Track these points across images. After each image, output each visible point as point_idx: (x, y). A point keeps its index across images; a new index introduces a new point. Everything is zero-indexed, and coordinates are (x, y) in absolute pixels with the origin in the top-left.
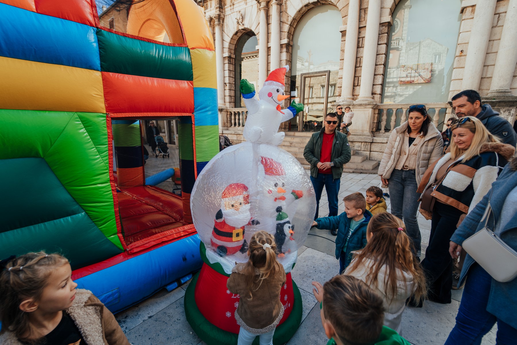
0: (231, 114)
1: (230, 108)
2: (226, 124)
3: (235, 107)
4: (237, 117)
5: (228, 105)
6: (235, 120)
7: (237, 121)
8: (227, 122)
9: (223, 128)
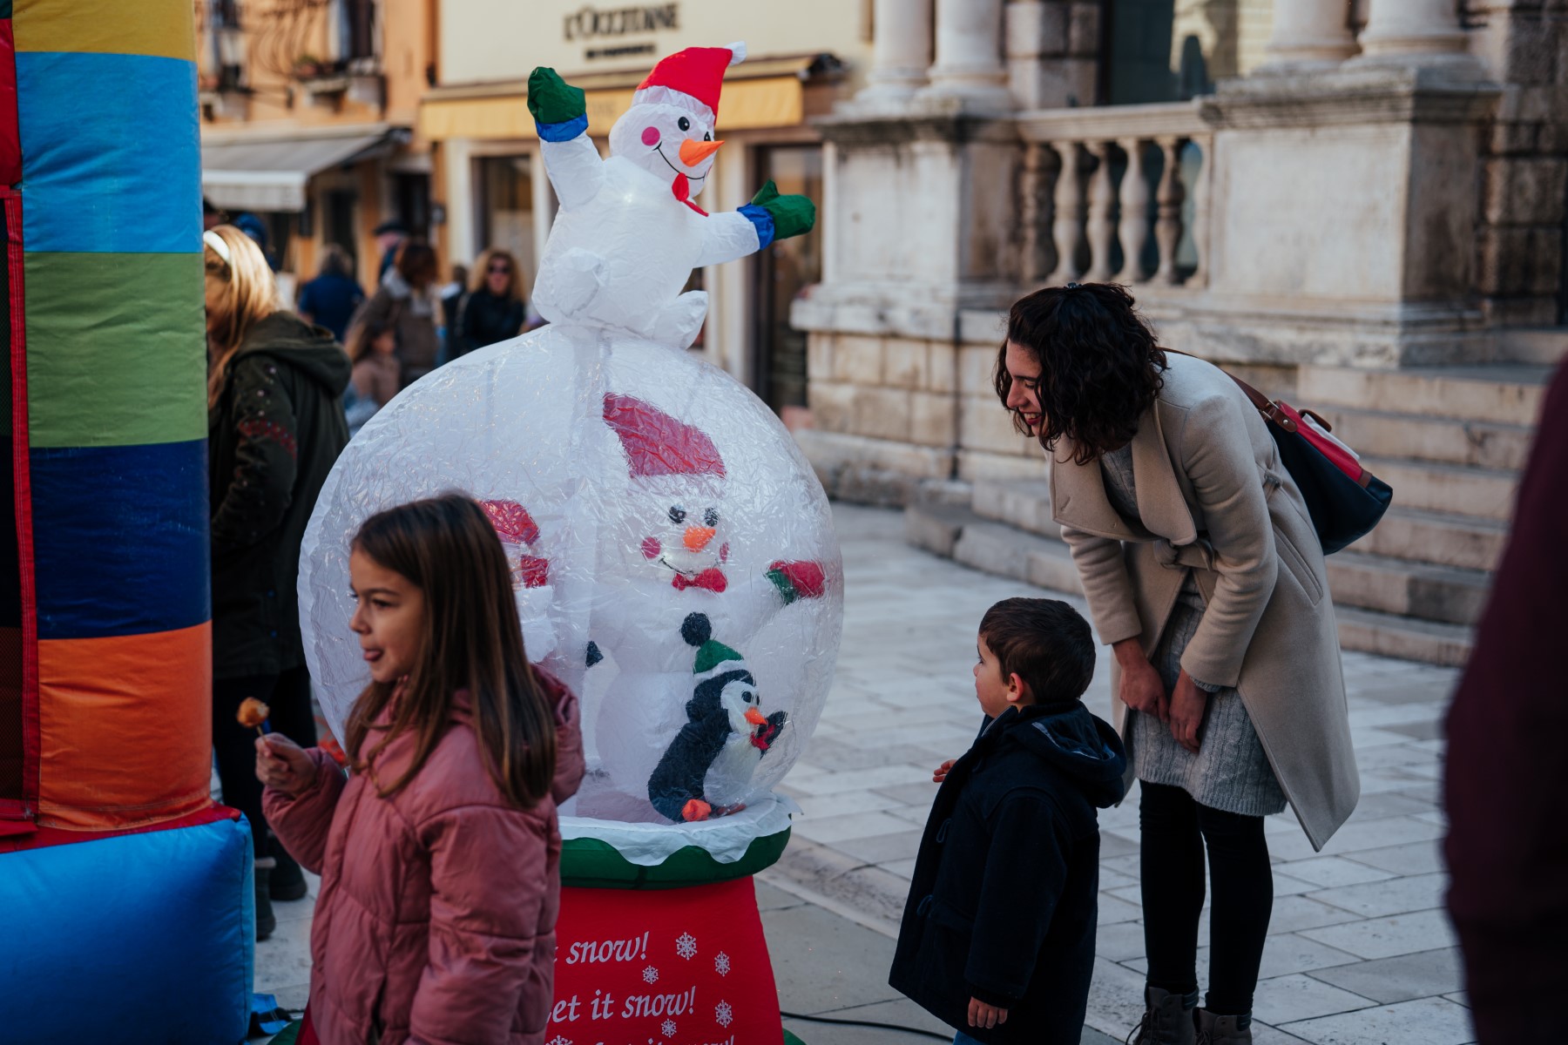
0: (1051, 164)
1: (1045, 105)
2: (1004, 253)
3: (1106, 95)
4: (1100, 192)
5: (1027, 78)
6: (1082, 213)
7: (1097, 228)
8: (1016, 238)
9: (972, 292)
